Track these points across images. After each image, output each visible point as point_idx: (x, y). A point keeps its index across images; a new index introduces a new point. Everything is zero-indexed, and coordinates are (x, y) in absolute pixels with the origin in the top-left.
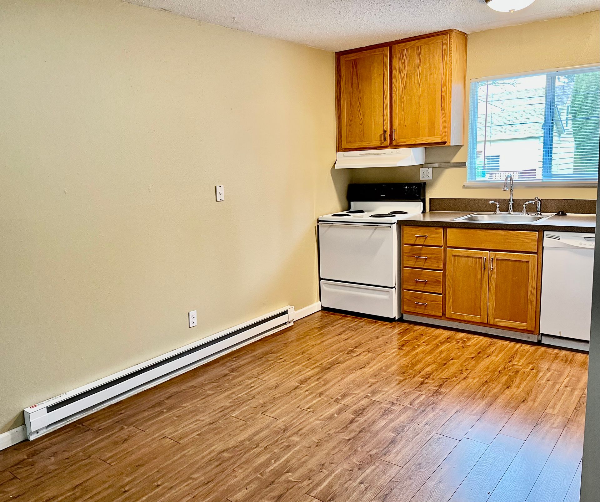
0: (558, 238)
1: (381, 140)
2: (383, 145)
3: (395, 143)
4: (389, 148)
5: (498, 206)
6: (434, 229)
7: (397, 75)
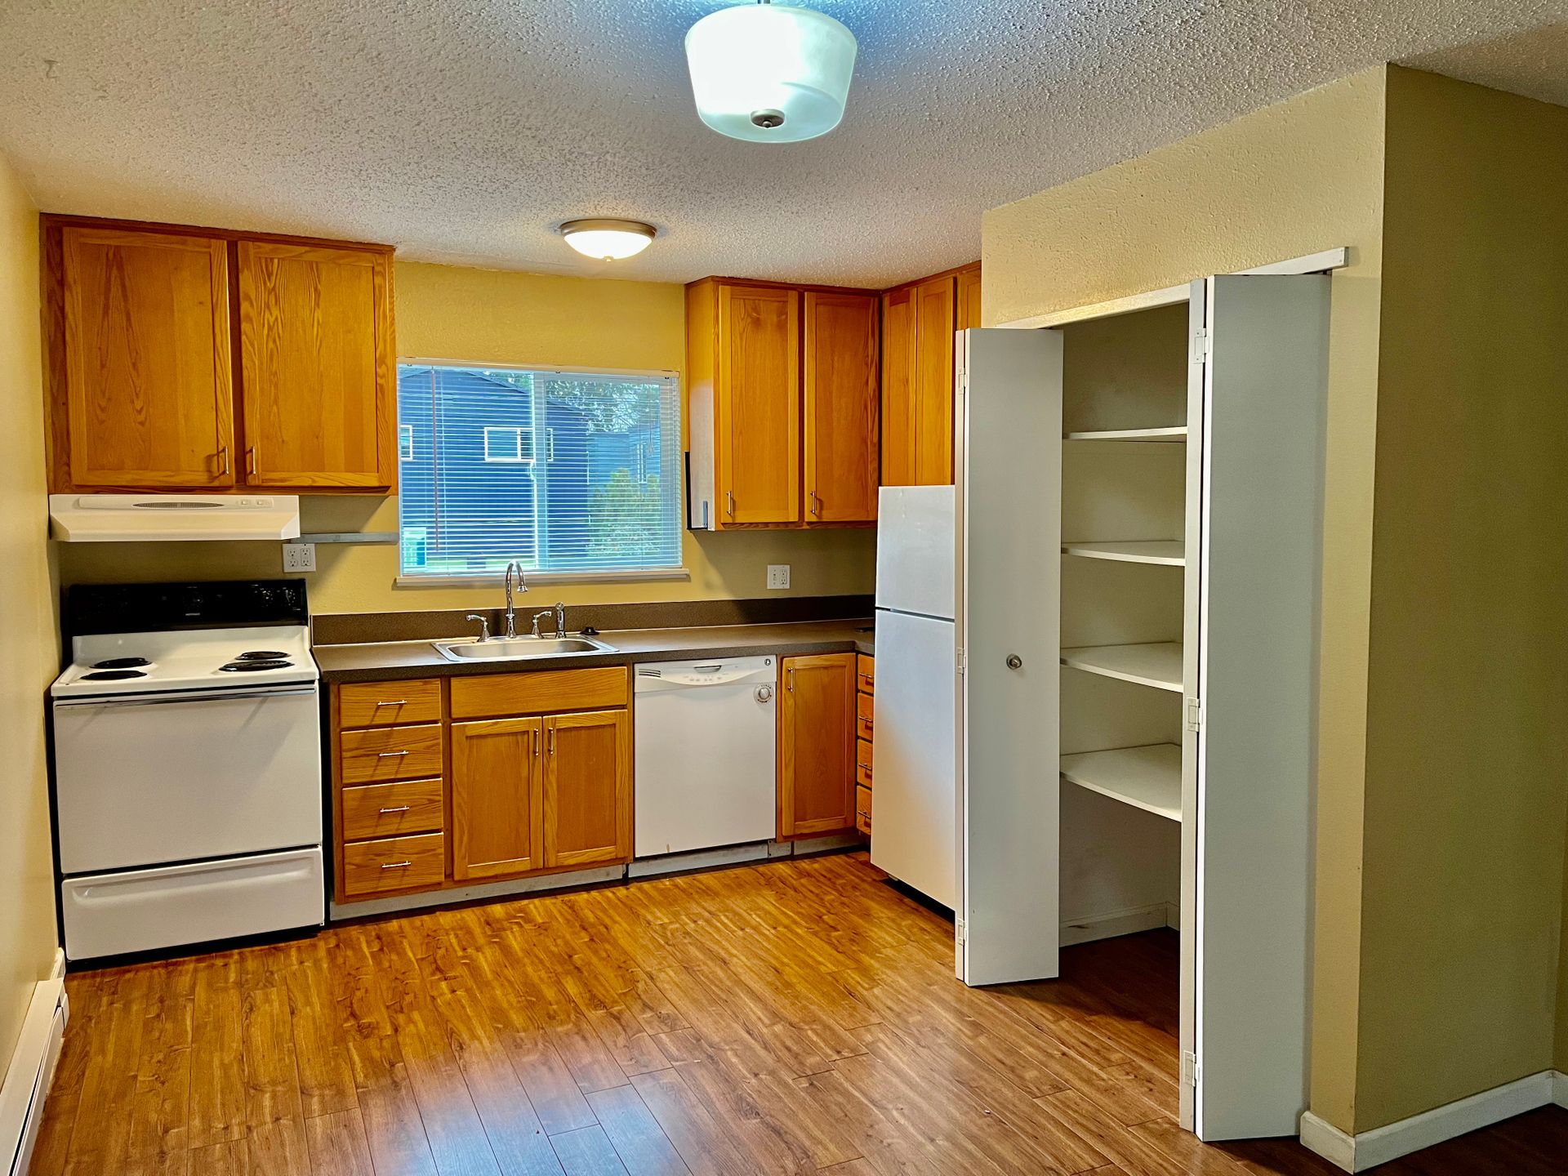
0: (658, 674)
1: (209, 471)
2: (216, 483)
3: (252, 481)
4: (233, 491)
5: (486, 623)
6: (421, 684)
7: (253, 313)
